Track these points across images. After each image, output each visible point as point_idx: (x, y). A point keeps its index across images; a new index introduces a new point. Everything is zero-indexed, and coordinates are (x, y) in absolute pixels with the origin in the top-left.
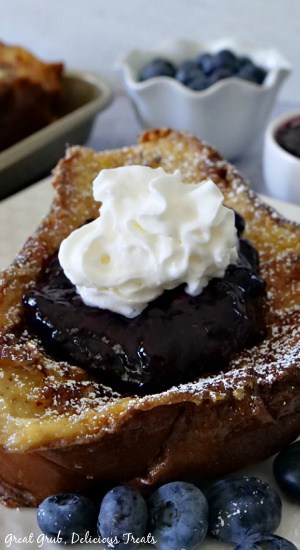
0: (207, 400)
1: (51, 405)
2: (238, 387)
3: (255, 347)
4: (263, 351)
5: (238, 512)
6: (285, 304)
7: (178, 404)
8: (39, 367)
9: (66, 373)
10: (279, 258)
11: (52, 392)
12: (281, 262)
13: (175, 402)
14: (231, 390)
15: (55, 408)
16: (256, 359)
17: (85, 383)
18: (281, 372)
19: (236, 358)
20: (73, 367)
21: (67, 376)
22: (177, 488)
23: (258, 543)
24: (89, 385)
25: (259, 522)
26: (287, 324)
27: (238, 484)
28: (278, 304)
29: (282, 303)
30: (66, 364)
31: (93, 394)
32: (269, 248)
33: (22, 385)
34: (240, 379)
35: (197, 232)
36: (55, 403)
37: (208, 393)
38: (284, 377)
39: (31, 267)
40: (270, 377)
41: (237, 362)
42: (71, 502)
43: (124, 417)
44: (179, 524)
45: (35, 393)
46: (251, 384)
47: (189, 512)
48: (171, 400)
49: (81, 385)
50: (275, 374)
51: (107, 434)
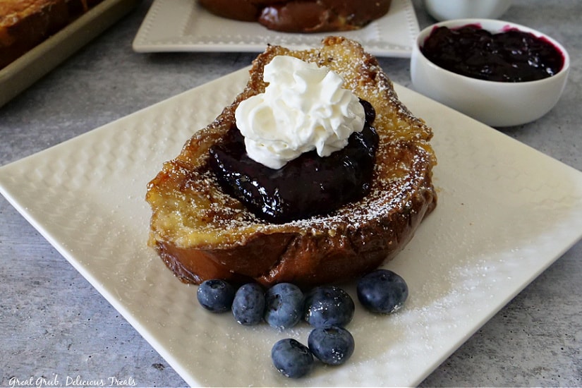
0: (309, 234)
1: (211, 221)
2: (333, 228)
3: (359, 203)
4: (362, 207)
5: (322, 308)
6: (390, 175)
7: (289, 233)
8: (208, 196)
9: (227, 202)
10: (393, 143)
11: (213, 213)
12: (393, 146)
13: (288, 231)
14: (327, 229)
15: (214, 224)
16: (356, 210)
17: (237, 211)
18: (365, 222)
19: (342, 208)
20: (233, 200)
21: (227, 205)
22: (285, 287)
23: (327, 330)
24: (240, 212)
25: (334, 317)
26: (385, 190)
27: (327, 291)
28: (383, 175)
29: (387, 175)
30: (228, 196)
31: (241, 219)
32: (390, 134)
33: (196, 206)
34: (335, 223)
35: (321, 109)
36: (214, 221)
37: (311, 229)
38: (366, 226)
39: (221, 129)
40: (357, 225)
41: (342, 211)
42: (220, 287)
43: (252, 237)
44: (281, 309)
45: (202, 213)
46: (342, 227)
47: (288, 303)
48: (285, 230)
49: (233, 212)
50: (360, 223)
51: (239, 245)
